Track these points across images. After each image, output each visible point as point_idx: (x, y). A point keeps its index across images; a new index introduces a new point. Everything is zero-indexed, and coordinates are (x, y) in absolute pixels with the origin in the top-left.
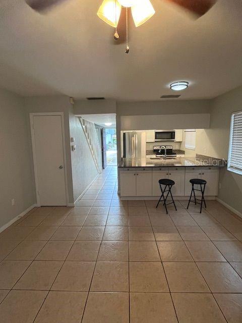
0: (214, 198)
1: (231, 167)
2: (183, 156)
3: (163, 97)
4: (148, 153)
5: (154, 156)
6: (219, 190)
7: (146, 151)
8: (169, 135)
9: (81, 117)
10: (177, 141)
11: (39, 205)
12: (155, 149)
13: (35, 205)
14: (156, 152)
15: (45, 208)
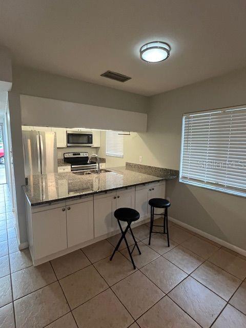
1: (184, 178)
2: (103, 165)
5: (69, 168)
8: (85, 139)
10: (94, 146)
12: (66, 157)
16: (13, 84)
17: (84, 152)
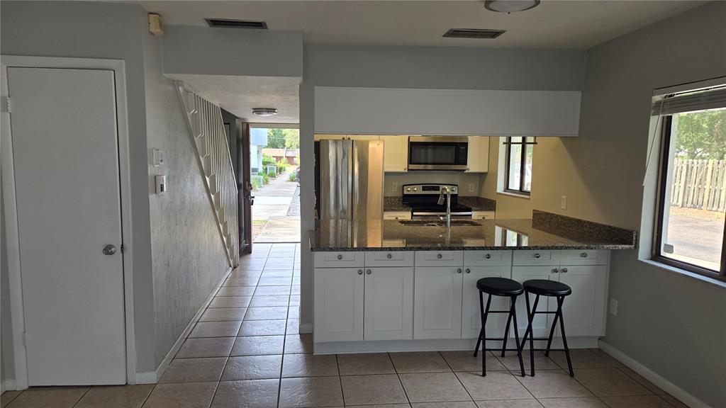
0: (595, 345)
2: (489, 215)
3: (454, 33)
4: (389, 205)
5: (407, 216)
6: (609, 318)
7: (385, 198)
8: (449, 154)
9: (180, 83)
10: (473, 170)
11: (20, 382)
12: (406, 193)
13: (9, 385)
14: (410, 202)
15: (43, 392)
16: (304, 78)
17: (448, 185)
